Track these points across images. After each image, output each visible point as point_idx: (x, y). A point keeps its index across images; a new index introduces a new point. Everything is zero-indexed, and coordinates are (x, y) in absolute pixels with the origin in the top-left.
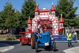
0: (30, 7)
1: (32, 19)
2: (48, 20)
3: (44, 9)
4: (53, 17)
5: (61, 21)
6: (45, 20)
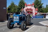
0: (22, 3)
1: (23, 9)
2: (31, 9)
3: (29, 4)
4: (33, 8)
5: (37, 10)
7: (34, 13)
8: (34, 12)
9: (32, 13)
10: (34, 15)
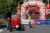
2: (36, 6)
5: (48, 7)
6: (32, 6)
7: (44, 15)
8: (42, 12)
9: (39, 13)
10: (43, 18)
